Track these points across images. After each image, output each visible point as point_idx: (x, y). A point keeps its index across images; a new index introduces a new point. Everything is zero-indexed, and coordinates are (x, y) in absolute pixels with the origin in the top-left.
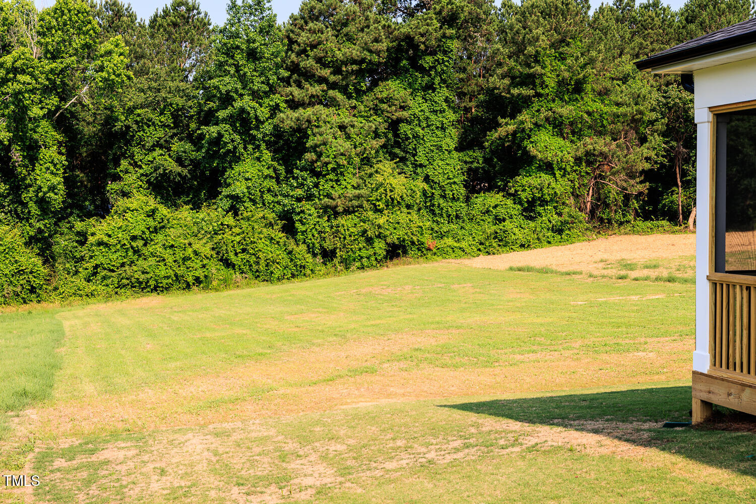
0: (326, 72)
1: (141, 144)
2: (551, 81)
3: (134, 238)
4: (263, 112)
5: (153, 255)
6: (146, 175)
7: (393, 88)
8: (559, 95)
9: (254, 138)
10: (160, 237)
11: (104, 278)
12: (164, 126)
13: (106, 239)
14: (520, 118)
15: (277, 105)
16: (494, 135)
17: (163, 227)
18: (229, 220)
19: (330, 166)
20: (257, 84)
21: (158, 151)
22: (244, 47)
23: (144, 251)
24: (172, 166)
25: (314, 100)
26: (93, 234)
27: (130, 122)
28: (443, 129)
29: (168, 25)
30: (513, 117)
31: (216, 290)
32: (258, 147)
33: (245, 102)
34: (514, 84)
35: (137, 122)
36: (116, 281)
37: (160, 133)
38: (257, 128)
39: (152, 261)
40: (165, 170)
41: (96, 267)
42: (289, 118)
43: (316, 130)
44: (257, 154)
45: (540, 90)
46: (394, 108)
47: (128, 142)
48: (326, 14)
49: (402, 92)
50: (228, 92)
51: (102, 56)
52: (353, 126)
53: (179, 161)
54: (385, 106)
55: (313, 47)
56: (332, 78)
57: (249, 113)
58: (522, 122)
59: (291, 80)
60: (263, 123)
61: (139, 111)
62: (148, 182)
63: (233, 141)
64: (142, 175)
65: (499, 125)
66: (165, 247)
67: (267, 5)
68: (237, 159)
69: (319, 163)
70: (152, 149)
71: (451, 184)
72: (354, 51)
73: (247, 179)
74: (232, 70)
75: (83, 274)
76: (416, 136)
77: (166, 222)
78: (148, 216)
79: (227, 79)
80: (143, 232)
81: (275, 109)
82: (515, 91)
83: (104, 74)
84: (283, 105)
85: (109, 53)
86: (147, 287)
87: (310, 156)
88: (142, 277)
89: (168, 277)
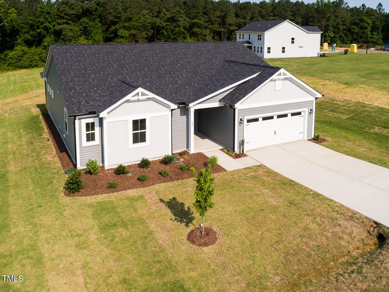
0: (67, 17)
1: (21, 32)
2: (123, 18)
3: (18, 56)
4: (51, 26)
5: (24, 60)
6: (23, 40)
7: (85, 19)
8: (125, 21)
9: (49, 32)
10: (25, 56)
11: (12, 66)
12: (27, 28)
13: (12, 57)
14: (116, 26)
15: (55, 24)
16: (111, 29)
17: (26, 53)
18: (44, 51)
19: (67, 39)
20: (49, 20)
21: (26, 34)
22: (45, 11)
23: (22, 59)
24: (30, 37)
25: (64, 23)
26: (9, 55)
27: (18, 27)
28: (98, 28)
29: (29, 1)
30: (115, 25)
31: (40, 68)
32: (50, 34)
33: (47, 24)
34: (115, 18)
35: (20, 27)
36: (15, 66)
37: (27, 30)
38: (50, 30)
39: (23, 61)
40: (28, 39)
41: (10, 63)
42: (58, 27)
43: (64, 31)
44: (50, 36)
45: (121, 20)
46: (85, 24)
47: (19, 32)
48: (66, 4)
49: (87, 20)
50: (42, 22)
51: (10, 13)
52: (74, 29)
53: (32, 36)
54: (83, 24)
55: (64, 11)
56: (69, 18)
57: (47, 27)
58: (116, 27)
59: (59, 18)
60: (51, 28)
61: (21, 25)
62: (24, 41)
63: (44, 33)
64: (22, 39)
65: (112, 27)
66: (27, 58)
67: (51, 1)
68: (46, 37)
69: (65, 38)
70: (24, 33)
71: (100, 41)
72: (74, 12)
73: (48, 42)
74: (43, 16)
75: (6, 65)
76: (91, 30)
77: (27, 52)
78: (22, 51)
79: (42, 19)
80: (21, 55)
81: (54, 26)
82: (115, 20)
83: (10, 18)
84: (56, 24)
85: (11, 13)
86: (22, 67)
87: (63, 36)
88: (21, 65)
89: (28, 65)
